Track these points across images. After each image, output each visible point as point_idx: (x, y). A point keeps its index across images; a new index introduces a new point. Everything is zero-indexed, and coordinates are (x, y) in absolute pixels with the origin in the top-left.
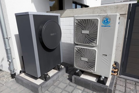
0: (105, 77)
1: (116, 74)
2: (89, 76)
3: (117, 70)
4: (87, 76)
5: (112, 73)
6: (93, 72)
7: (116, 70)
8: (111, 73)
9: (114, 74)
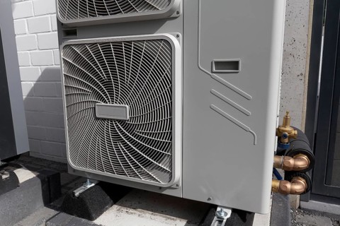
0: (234, 211)
1: (299, 186)
2: (148, 214)
3: (305, 157)
4: (137, 212)
5: (277, 184)
6: (163, 184)
7: (302, 162)
8: (269, 182)
9: (289, 186)
